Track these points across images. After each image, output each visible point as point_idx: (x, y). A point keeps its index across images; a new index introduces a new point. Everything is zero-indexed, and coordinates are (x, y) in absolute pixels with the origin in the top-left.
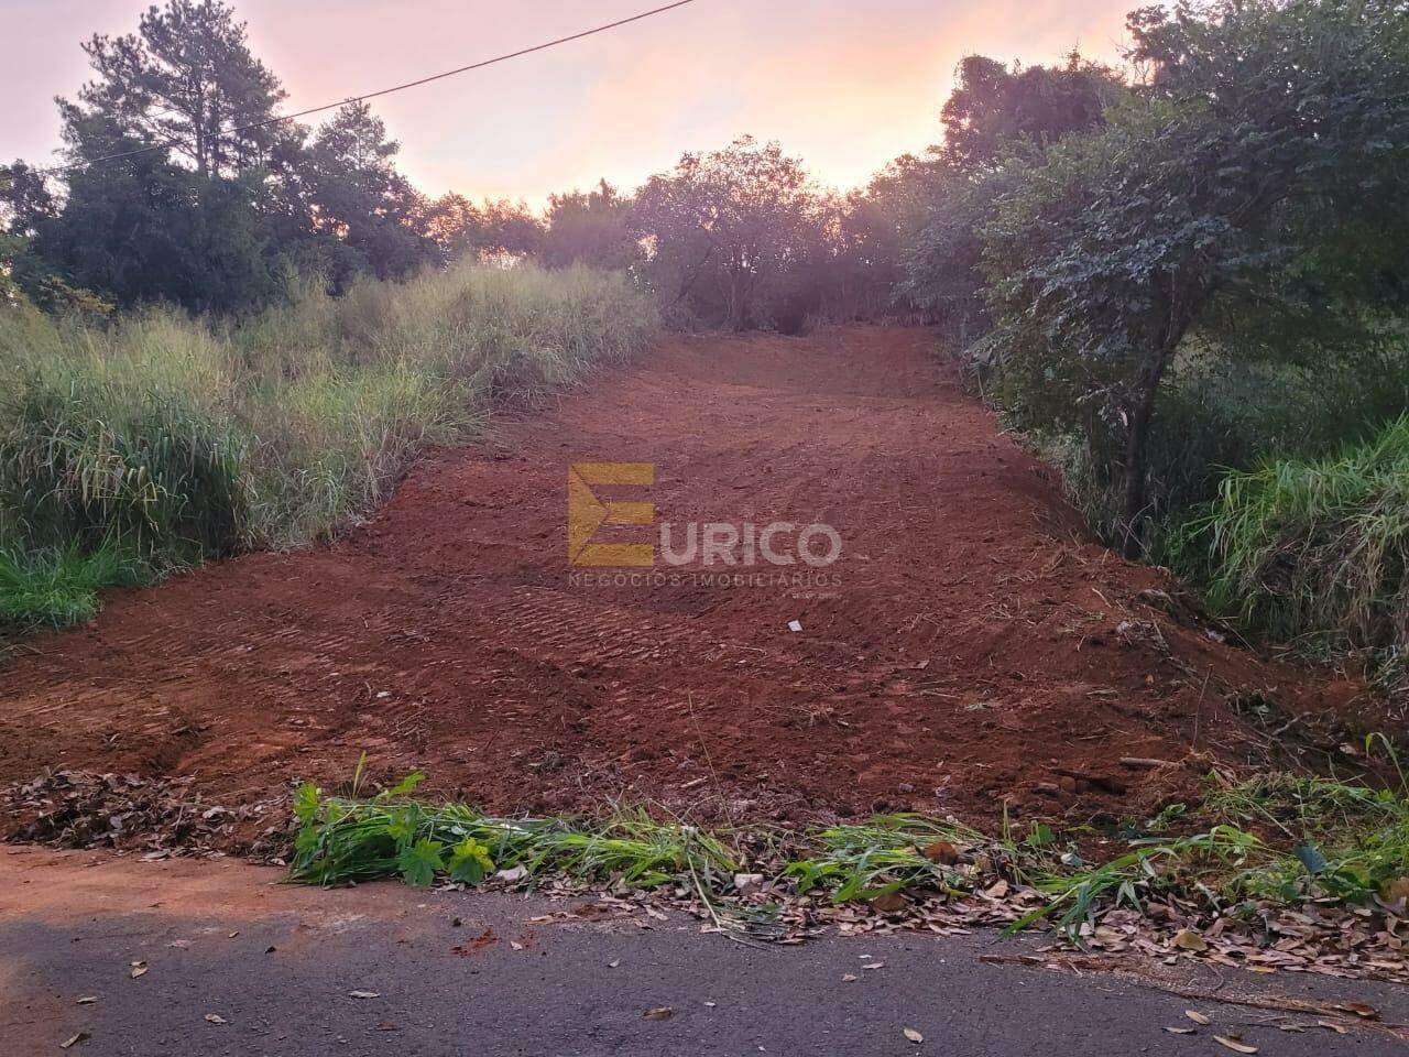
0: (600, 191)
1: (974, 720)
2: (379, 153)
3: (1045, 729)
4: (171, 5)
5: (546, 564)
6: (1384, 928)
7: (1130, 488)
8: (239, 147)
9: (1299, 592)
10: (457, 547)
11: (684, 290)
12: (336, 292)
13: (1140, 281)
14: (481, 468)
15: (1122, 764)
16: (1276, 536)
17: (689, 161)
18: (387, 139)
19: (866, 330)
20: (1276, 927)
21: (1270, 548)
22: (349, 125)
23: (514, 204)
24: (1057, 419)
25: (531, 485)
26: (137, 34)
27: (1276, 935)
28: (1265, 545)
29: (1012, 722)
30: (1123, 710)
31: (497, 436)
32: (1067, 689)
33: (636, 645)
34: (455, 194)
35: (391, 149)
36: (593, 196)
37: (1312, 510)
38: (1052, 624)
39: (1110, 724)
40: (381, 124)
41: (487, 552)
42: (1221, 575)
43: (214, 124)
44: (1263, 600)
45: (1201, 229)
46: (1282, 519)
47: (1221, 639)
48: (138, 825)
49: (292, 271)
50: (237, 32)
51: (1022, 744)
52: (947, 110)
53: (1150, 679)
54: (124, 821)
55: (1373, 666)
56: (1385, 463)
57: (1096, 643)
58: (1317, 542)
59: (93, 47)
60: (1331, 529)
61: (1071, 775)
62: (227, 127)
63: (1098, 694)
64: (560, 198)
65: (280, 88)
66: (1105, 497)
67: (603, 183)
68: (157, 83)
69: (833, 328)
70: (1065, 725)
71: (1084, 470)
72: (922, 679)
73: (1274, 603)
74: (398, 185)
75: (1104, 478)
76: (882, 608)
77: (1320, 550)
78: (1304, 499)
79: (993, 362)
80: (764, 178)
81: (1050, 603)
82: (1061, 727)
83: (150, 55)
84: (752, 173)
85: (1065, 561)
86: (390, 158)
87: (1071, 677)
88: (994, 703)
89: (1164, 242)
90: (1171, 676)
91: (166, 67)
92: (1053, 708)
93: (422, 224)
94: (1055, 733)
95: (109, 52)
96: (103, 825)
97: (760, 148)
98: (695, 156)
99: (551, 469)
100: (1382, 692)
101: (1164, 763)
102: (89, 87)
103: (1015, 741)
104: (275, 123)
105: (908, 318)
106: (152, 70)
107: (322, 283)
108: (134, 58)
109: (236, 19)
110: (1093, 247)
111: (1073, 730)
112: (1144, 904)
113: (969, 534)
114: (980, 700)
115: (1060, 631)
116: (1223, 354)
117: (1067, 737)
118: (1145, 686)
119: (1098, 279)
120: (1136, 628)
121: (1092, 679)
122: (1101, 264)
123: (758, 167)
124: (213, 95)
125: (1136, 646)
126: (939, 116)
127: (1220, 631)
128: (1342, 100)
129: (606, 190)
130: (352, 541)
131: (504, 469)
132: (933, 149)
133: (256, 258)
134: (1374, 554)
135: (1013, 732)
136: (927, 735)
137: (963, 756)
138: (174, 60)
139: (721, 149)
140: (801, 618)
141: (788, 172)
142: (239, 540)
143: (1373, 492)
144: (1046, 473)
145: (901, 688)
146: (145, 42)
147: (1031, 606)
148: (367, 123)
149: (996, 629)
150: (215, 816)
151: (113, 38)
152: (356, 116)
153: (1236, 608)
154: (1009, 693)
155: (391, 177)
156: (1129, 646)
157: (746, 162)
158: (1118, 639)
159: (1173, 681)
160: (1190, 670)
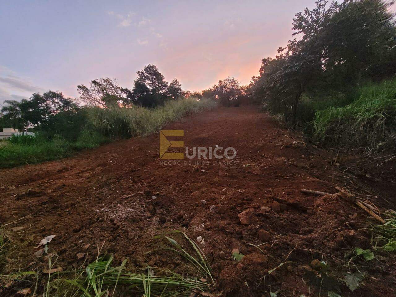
1: (244, 170)
2: (178, 86)
3: (268, 174)
4: (148, 66)
9: (336, 135)
15: (302, 192)
16: (329, 124)
17: (220, 82)
22: (174, 82)
23: (197, 92)
28: (327, 126)
29: (257, 171)
30: (298, 166)
32: (278, 159)
34: (189, 91)
35: (180, 85)
37: (339, 117)
38: (275, 143)
39: (294, 172)
40: (179, 82)
42: (315, 133)
43: (155, 83)
44: (327, 138)
46: (331, 120)
47: (317, 147)
50: (157, 69)
51: (259, 180)
52: (260, 70)
53: (303, 156)
57: (287, 147)
58: (341, 124)
60: (345, 121)
61: (278, 200)
63: (288, 161)
64: (204, 91)
65: (164, 77)
66: (287, 124)
67: (210, 88)
69: (244, 106)
70: (276, 173)
71: (283, 120)
73: (329, 138)
74: (181, 90)
75: (287, 120)
77: (342, 126)
78: (337, 115)
80: (232, 83)
81: (275, 139)
82: (275, 173)
83: (146, 73)
84: (230, 82)
85: (279, 132)
86: (180, 87)
87: (279, 156)
88: (253, 164)
90: (309, 155)
92: (272, 166)
93: (184, 95)
94: (272, 176)
97: (231, 78)
102: (137, 78)
103: (257, 179)
104: (163, 82)
106: (146, 76)
108: (144, 74)
111: (280, 174)
114: (248, 163)
115: (277, 144)
117: (277, 177)
118: (301, 158)
120: (298, 143)
121: (285, 156)
124: (154, 79)
125: (299, 147)
127: (316, 145)
132: (258, 77)
135: (256, 175)
137: (235, 185)
138: (149, 74)
139: (225, 79)
141: (235, 82)
144: (275, 121)
146: (145, 71)
147: (270, 140)
148: (177, 82)
149: (261, 145)
151: (141, 71)
152: (175, 81)
153: (319, 140)
154: (259, 161)
156: (296, 148)
158: (293, 146)
159: (310, 157)
160: (315, 153)
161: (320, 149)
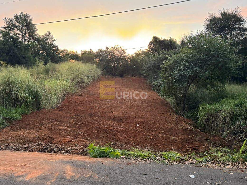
0: (90, 51)
1: (173, 140)
2: (52, 41)
3: (184, 141)
4: (20, 14)
5: (93, 114)
6: (240, 164)
7: (183, 107)
8: (29, 38)
9: (210, 124)
10: (77, 110)
11: (104, 69)
12: (45, 64)
13: (188, 76)
14: (77, 97)
15: (196, 146)
16: (207, 115)
17: (107, 48)
18: (54, 39)
19: (134, 78)
20: (227, 164)
21: (206, 117)
22: (47, 36)
23: (75, 52)
24: (170, 95)
25: (87, 100)
26: (13, 18)
27: (228, 165)
28: (205, 117)
29: (179, 140)
31: (79, 92)
33: (117, 127)
34: (66, 49)
36: (89, 52)
37: (212, 112)
40: (53, 36)
41: (83, 111)
42: (199, 121)
43: (25, 34)
44: (205, 125)
45: (196, 69)
46: (208, 113)
47: (200, 130)
48: (58, 150)
49: (37, 60)
50: (31, 19)
53: (194, 135)
54: (56, 149)
55: (222, 135)
56: (222, 105)
57: (185, 130)
58: (213, 117)
59: (5, 19)
60: (215, 115)
61: (190, 147)
62: (27, 35)
63: (189, 137)
64: (83, 51)
65: (37, 29)
66: (178, 108)
67: (90, 50)
68: (16, 26)
69: (128, 77)
70: (186, 141)
71: (174, 103)
72: (163, 134)
73: (207, 125)
74: (56, 47)
76: (151, 123)
77: (213, 118)
78: (211, 110)
79: (157, 85)
80: (120, 52)
81: (177, 124)
83: (15, 22)
84: (117, 51)
86: (54, 42)
88: (175, 138)
89: (191, 71)
90: (197, 135)
91: (17, 24)
92: (184, 139)
93: (59, 54)
95: (8, 20)
96: (53, 150)
97: (119, 47)
98: (108, 47)
99: (89, 98)
100: (224, 139)
101: (202, 146)
102: (4, 26)
103: (180, 143)
104: (36, 35)
105: (141, 76)
106: (15, 24)
107: (42, 63)
108: (12, 22)
109: (31, 17)
110: (180, 70)
112: (211, 161)
113: (160, 112)
114: (173, 137)
115: (179, 128)
116: (196, 87)
117: (187, 143)
119: (181, 75)
120: (191, 128)
121: (187, 135)
122: (181, 73)
123: (119, 50)
124: (25, 29)
126: (148, 45)
127: (199, 129)
128: (216, 52)
129: (91, 51)
130: (58, 108)
131: (81, 97)
132: (146, 50)
133: (32, 58)
134: (222, 119)
136: (167, 142)
137: (174, 145)
138: (19, 23)
140: (138, 124)
141: (123, 51)
142: (41, 107)
143: (221, 110)
144: (168, 103)
145: (160, 135)
146: (15, 20)
147: (174, 124)
148: (51, 36)
149: (170, 127)
150: (71, 149)
151: (9, 18)
152: (49, 35)
153: (201, 126)
154: (177, 136)
155: (55, 45)
156: (190, 131)
157: (117, 49)
159: (197, 136)
160: (199, 134)
161: (201, 132)
